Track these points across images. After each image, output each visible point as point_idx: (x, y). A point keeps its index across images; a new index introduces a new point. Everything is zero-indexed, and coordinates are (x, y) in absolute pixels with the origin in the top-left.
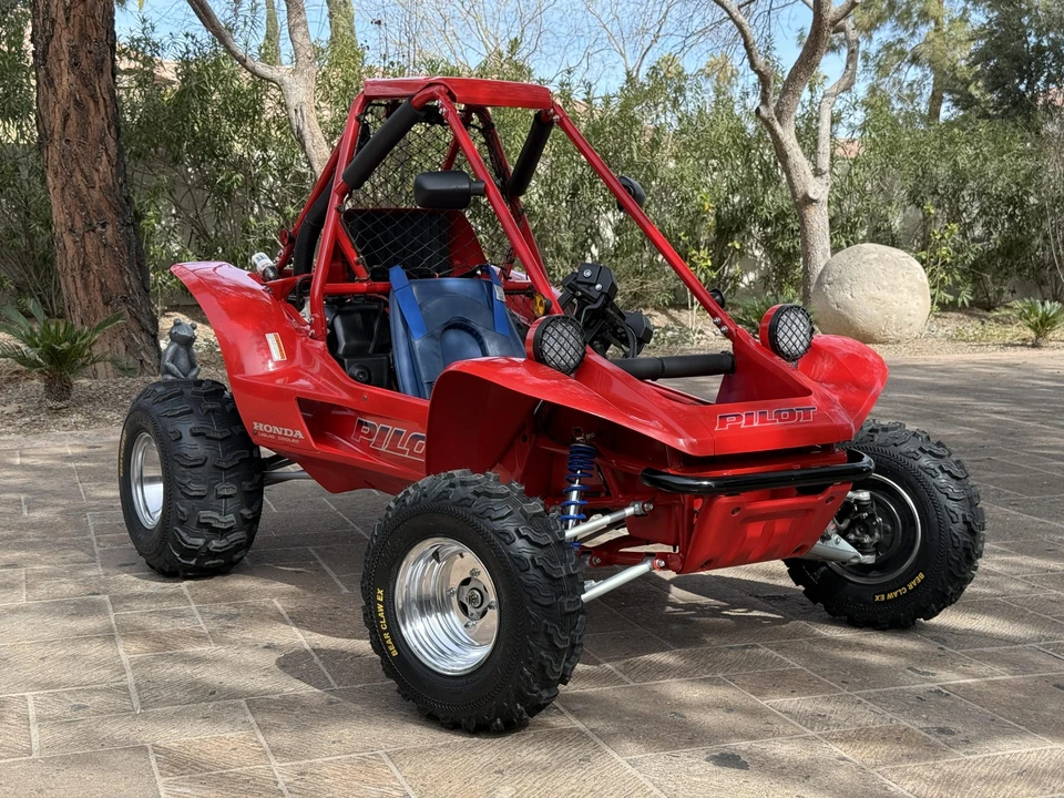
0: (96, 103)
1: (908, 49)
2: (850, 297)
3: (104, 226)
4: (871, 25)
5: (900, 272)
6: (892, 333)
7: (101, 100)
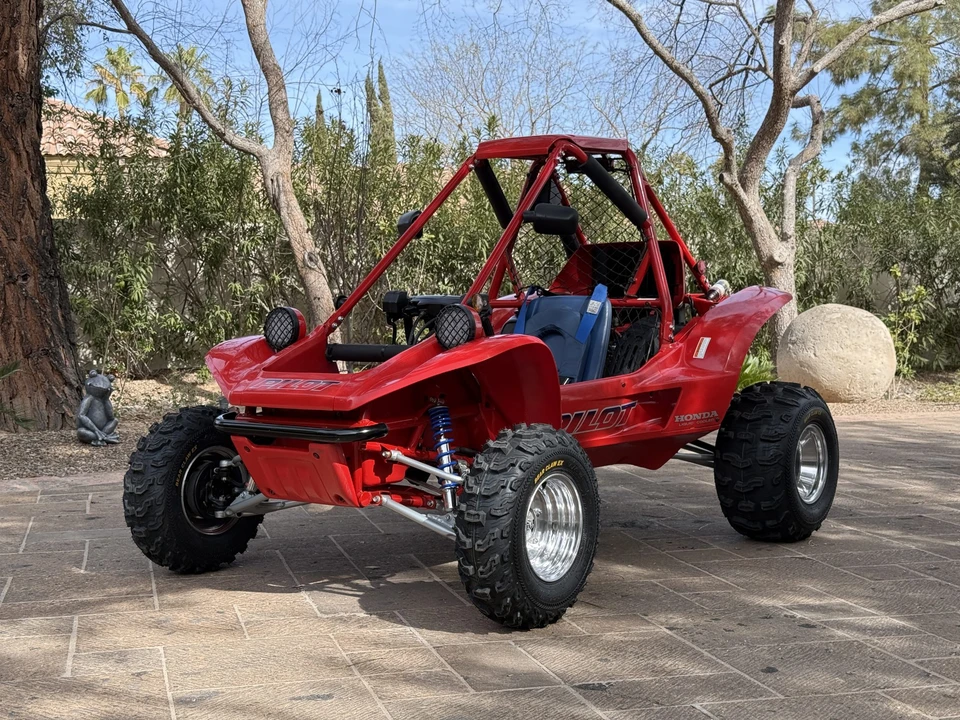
0: (19, 156)
1: (896, 141)
2: (813, 356)
3: (25, 278)
4: (860, 118)
5: (864, 331)
6: (857, 392)
7: (24, 153)
